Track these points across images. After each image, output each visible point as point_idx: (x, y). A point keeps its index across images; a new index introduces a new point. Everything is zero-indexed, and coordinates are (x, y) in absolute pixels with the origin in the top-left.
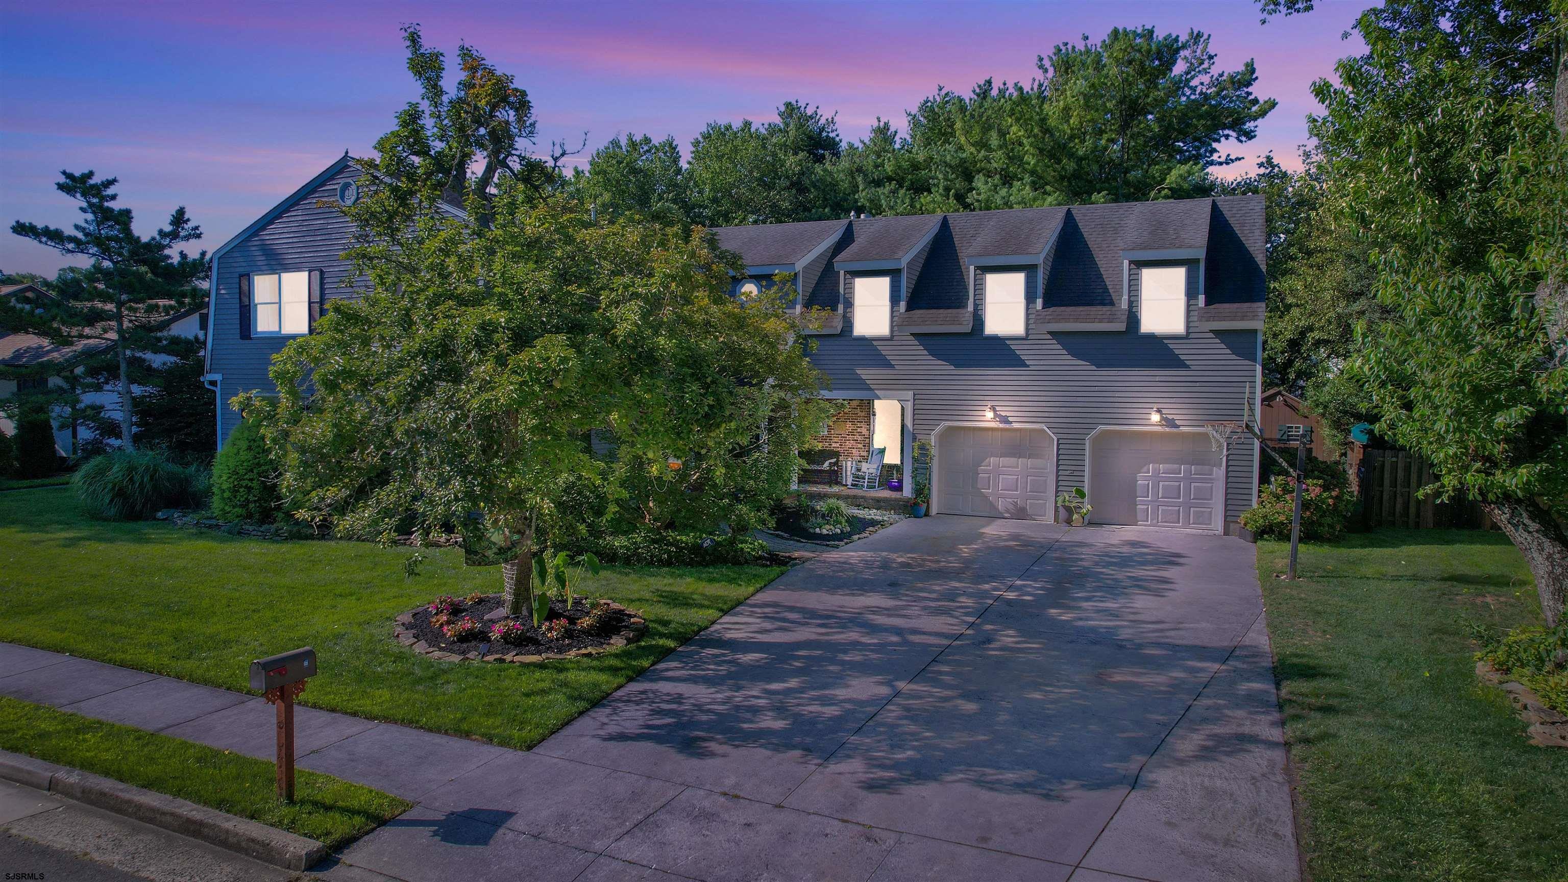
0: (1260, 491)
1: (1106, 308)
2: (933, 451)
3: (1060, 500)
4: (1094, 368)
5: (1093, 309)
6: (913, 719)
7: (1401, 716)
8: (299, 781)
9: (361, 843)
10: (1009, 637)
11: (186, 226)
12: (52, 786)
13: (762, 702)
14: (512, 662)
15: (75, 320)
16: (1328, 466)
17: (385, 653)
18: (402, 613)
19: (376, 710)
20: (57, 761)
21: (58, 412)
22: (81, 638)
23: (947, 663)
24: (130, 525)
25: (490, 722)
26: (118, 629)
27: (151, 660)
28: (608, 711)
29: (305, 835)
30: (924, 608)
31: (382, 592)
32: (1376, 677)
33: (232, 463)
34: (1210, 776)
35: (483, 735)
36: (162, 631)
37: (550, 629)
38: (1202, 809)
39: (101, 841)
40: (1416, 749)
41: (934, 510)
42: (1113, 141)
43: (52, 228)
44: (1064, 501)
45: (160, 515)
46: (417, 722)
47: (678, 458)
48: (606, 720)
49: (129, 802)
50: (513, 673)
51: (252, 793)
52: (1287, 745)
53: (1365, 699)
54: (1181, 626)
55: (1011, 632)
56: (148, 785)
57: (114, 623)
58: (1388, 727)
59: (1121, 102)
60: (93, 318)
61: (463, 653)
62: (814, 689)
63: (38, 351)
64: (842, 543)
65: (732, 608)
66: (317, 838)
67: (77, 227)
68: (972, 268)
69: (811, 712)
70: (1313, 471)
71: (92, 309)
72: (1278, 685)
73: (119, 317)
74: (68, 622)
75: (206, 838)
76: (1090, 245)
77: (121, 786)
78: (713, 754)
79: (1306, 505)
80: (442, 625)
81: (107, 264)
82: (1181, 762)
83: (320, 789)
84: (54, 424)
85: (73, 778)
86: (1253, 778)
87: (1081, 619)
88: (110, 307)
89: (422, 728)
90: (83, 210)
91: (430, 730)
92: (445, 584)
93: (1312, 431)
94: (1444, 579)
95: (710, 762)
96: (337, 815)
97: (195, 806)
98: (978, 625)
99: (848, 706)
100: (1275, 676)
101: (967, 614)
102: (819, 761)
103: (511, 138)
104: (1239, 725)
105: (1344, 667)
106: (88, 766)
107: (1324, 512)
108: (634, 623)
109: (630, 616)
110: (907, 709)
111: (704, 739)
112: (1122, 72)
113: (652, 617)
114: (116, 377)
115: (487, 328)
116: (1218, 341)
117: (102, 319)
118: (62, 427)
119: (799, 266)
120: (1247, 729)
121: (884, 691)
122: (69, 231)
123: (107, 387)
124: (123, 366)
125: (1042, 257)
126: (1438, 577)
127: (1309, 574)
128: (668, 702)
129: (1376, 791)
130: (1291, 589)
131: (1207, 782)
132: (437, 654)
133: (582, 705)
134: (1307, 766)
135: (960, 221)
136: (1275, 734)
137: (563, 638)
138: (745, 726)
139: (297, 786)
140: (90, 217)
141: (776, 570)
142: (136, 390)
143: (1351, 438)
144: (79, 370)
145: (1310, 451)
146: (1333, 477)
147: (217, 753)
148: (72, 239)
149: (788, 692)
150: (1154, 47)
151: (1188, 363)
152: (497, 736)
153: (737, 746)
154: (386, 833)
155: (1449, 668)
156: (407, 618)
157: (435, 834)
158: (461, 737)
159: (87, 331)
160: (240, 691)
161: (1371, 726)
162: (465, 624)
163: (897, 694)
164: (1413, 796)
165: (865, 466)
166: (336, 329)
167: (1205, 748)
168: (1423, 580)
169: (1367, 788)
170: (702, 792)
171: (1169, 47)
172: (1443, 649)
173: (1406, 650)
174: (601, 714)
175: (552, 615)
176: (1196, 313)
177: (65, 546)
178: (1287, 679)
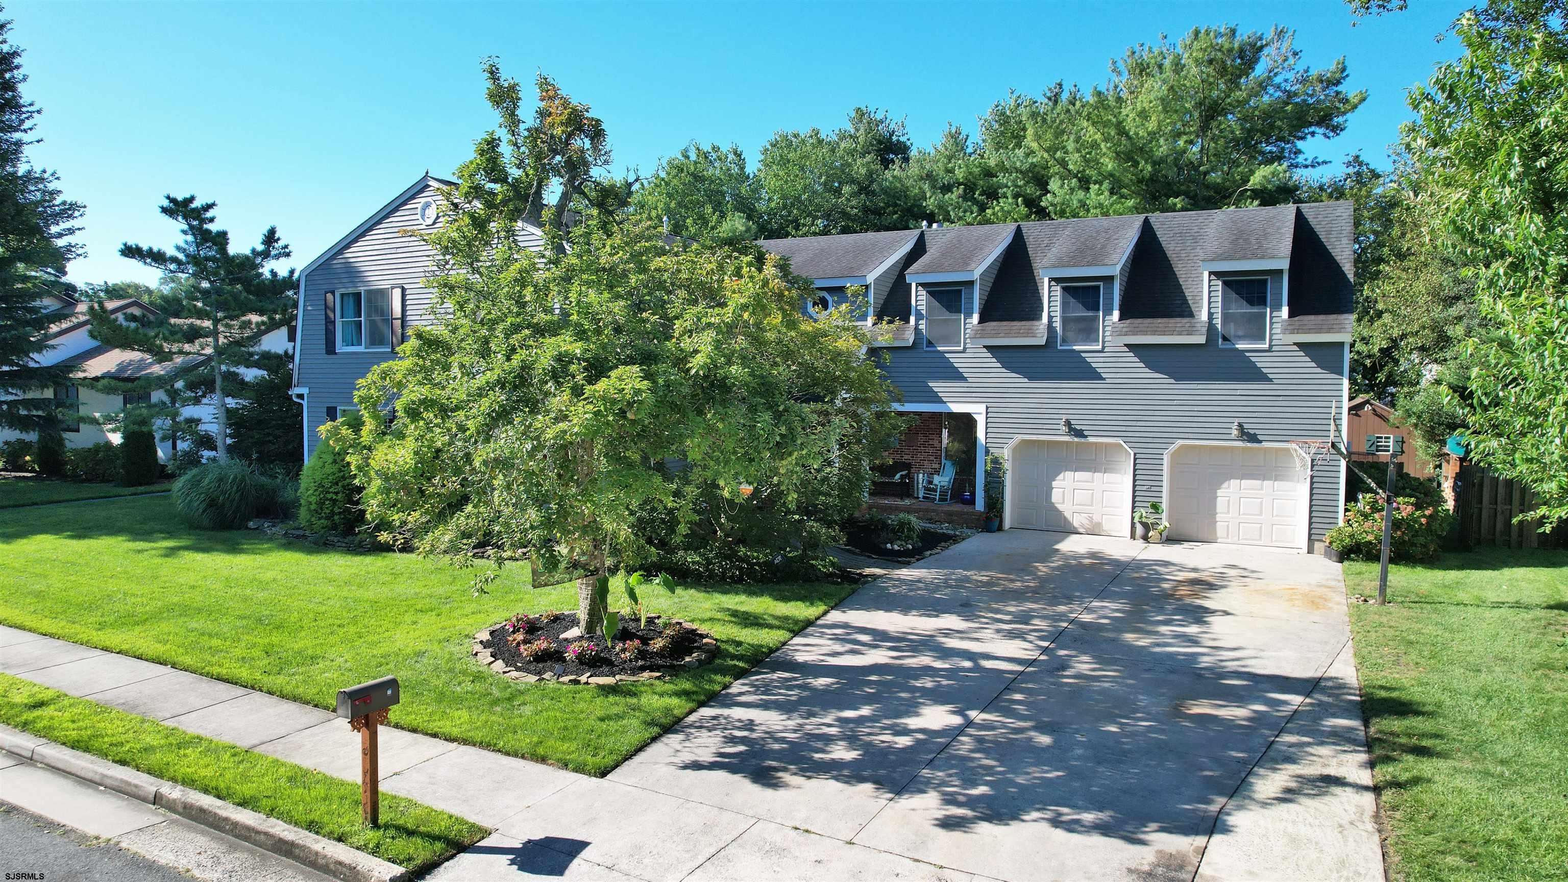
0: (1346, 510)
1: (1185, 320)
2: (1007, 466)
3: (1137, 515)
4: (1172, 381)
5: (1172, 320)
6: (986, 752)
7: (1502, 762)
8: (383, 805)
9: (442, 869)
10: (1084, 665)
11: (276, 245)
12: (157, 799)
13: (833, 731)
14: (587, 683)
15: (176, 337)
16: (1421, 483)
17: (464, 673)
18: (480, 630)
19: (455, 732)
20: (160, 776)
21: (160, 425)
22: (181, 650)
23: (1021, 691)
24: (226, 534)
25: (565, 747)
26: (215, 642)
27: (244, 674)
28: (680, 737)
29: (389, 860)
30: (998, 631)
31: (461, 608)
32: (1474, 717)
33: (318, 476)
34: (1294, 822)
35: (559, 760)
36: (254, 645)
37: (624, 650)
38: (1285, 858)
39: (201, 857)
40: (1519, 800)
41: (1007, 524)
42: (1191, 142)
43: (155, 249)
44: (1141, 517)
45: (251, 524)
46: (495, 745)
47: (750, 483)
48: (679, 747)
49: (226, 819)
50: (587, 695)
51: (339, 815)
52: (1376, 789)
53: (1462, 741)
54: (1262, 654)
55: (1085, 658)
56: (243, 803)
57: (210, 636)
58: (1487, 774)
59: (1200, 104)
60: (193, 335)
61: (539, 673)
62: (886, 718)
63: (141, 365)
64: (913, 560)
65: (804, 628)
66: (400, 864)
67: (178, 248)
68: (1046, 280)
69: (883, 742)
70: (1404, 488)
71: (191, 326)
72: (1366, 724)
73: (215, 333)
74: (169, 633)
75: (297, 858)
76: (1169, 254)
77: (219, 803)
78: (786, 785)
79: (1396, 524)
80: (518, 644)
81: (205, 285)
82: (1264, 804)
83: (403, 813)
84: (158, 436)
85: (173, 792)
86: (1341, 826)
87: (1158, 645)
88: (207, 324)
89: (499, 751)
90: (184, 232)
91: (508, 754)
92: (521, 600)
93: (1403, 442)
94: (1550, 607)
95: (781, 793)
96: (419, 841)
97: (286, 826)
98: (1052, 649)
99: (920, 736)
100: (1363, 712)
101: (1041, 638)
102: (890, 795)
103: (586, 164)
104: (1325, 765)
105: (1439, 705)
106: (189, 782)
107: (1417, 531)
108: (706, 644)
109: (702, 636)
110: (980, 740)
111: (776, 769)
112: (1202, 72)
113: (724, 638)
114: (213, 391)
115: (563, 360)
116: (1302, 353)
117: (201, 336)
118: (163, 439)
119: (871, 278)
120: (1332, 771)
121: (957, 720)
122: (171, 252)
123: (205, 401)
124: (219, 381)
125: (1118, 268)
126: (1544, 605)
127: (1400, 599)
128: (739, 728)
129: (1475, 846)
130: (1380, 615)
131: (1290, 829)
132: (515, 674)
133: (656, 730)
134: (1398, 815)
135: (1033, 230)
136: (1365, 777)
137: (637, 659)
138: (817, 756)
139: (381, 810)
140: (190, 238)
141: (847, 587)
142: (231, 402)
143: (1446, 450)
144: (179, 384)
145: (1400, 466)
146: (1426, 495)
147: (306, 773)
148: (174, 260)
149: (861, 720)
150: (1236, 45)
151: (1270, 376)
152: (572, 761)
153: (809, 778)
154: (465, 858)
155: (1556, 709)
156: (485, 636)
157: (513, 862)
158: (537, 761)
159: (187, 347)
160: (326, 708)
161: (1468, 772)
162: (541, 644)
163: (969, 723)
164: (1516, 853)
165: (937, 479)
166: (418, 355)
167: (1288, 790)
168: (1527, 608)
169: (1465, 842)
170: (773, 825)
171: (1253, 45)
172: (1549, 687)
173: (1508, 687)
174: (673, 740)
175: (625, 635)
176: (1279, 325)
177: (166, 556)
178: (1377, 716)
